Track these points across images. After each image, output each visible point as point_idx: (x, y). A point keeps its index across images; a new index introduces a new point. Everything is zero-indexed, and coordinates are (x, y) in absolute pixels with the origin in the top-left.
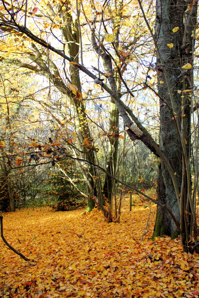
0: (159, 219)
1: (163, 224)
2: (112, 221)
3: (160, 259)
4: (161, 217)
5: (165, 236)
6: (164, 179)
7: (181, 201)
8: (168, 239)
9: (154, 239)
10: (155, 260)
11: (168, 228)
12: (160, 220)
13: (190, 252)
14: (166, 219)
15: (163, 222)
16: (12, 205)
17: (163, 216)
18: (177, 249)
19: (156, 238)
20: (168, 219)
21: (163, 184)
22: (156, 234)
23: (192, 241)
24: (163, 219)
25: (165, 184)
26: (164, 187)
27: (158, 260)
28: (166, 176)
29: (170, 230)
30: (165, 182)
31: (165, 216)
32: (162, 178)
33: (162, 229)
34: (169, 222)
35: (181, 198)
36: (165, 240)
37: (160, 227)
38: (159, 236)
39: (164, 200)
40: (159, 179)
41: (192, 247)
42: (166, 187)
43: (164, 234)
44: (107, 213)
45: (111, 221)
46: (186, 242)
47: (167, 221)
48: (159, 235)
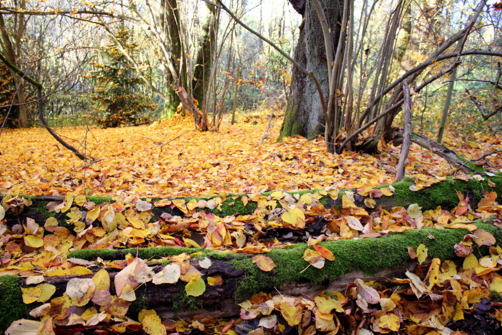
0: (292, 111)
1: (296, 119)
2: (207, 130)
3: (295, 158)
4: (294, 109)
5: (299, 136)
6: (307, 47)
7: (333, 74)
8: (302, 140)
9: (282, 140)
10: (287, 159)
11: (304, 125)
12: (293, 113)
13: (337, 152)
14: (303, 111)
15: (297, 116)
16: (23, 116)
17: (299, 107)
18: (318, 150)
19: (286, 139)
20: (305, 111)
21: (304, 55)
22: (286, 133)
23: (342, 136)
24: (298, 112)
25: (307, 56)
26: (305, 62)
27: (291, 159)
28: (310, 41)
29: (307, 129)
30: (308, 52)
31: (301, 107)
32: (304, 45)
33: (294, 127)
34: (306, 117)
35: (334, 68)
36: (299, 141)
37: (292, 122)
38: (290, 136)
39: (302, 81)
40: (298, 47)
41: (341, 144)
42: (308, 60)
43: (297, 133)
44: (199, 116)
45: (205, 129)
46: (332, 138)
47: (304, 115)
48: (290, 134)
